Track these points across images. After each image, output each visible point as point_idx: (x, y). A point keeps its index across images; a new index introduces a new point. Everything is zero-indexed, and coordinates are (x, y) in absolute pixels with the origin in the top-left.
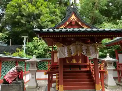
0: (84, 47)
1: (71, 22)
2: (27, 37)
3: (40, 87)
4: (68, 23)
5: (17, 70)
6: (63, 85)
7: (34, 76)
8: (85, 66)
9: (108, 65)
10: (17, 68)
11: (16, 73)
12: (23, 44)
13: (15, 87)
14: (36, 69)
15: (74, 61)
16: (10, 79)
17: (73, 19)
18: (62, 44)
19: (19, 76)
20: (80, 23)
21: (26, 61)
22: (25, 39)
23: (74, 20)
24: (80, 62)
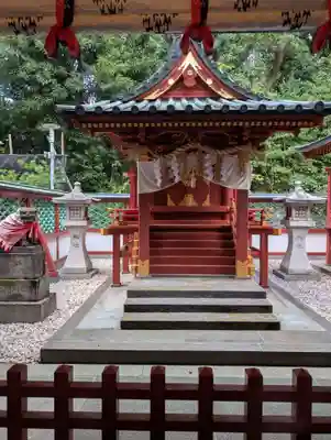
0: (209, 159)
1: (182, 79)
2: (57, 127)
3: (97, 273)
4: (171, 82)
5: (22, 218)
6: (147, 261)
7: (79, 242)
8: (222, 216)
9: (294, 212)
10: (21, 213)
11: (20, 225)
12: (48, 150)
13: (22, 259)
14: (84, 223)
15: (190, 201)
16: (8, 240)
17: (190, 67)
18: (146, 150)
19: (28, 233)
20: (209, 82)
21: (55, 200)
22: (52, 134)
23: (190, 73)
24: (207, 203)
